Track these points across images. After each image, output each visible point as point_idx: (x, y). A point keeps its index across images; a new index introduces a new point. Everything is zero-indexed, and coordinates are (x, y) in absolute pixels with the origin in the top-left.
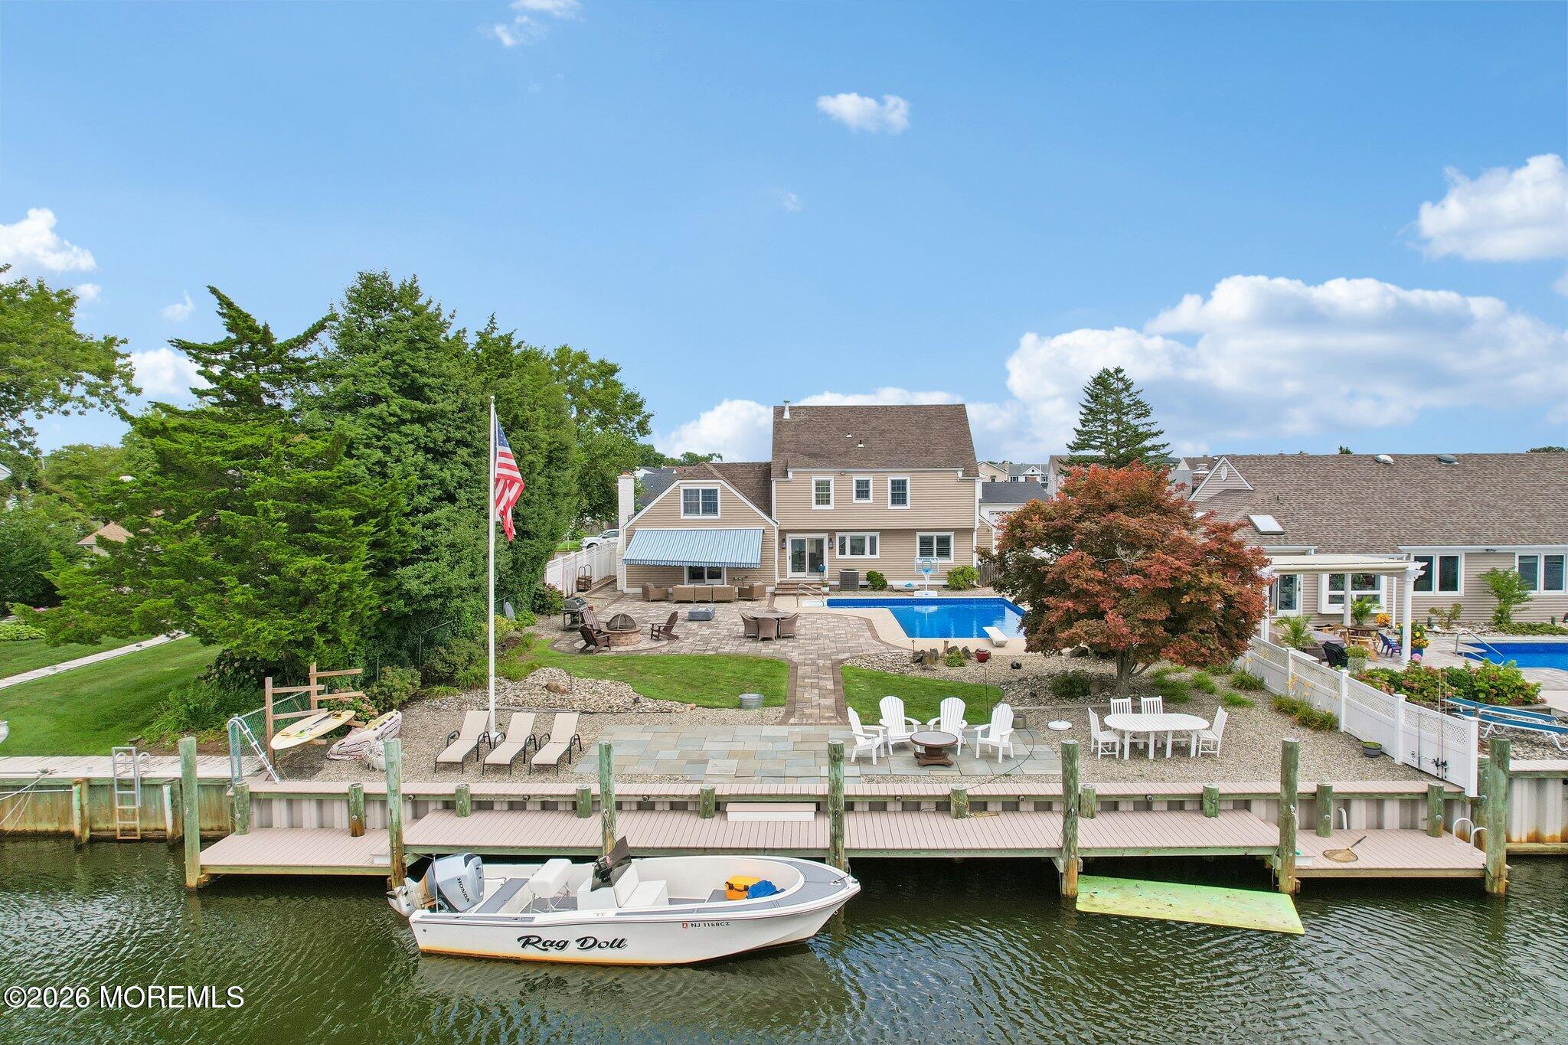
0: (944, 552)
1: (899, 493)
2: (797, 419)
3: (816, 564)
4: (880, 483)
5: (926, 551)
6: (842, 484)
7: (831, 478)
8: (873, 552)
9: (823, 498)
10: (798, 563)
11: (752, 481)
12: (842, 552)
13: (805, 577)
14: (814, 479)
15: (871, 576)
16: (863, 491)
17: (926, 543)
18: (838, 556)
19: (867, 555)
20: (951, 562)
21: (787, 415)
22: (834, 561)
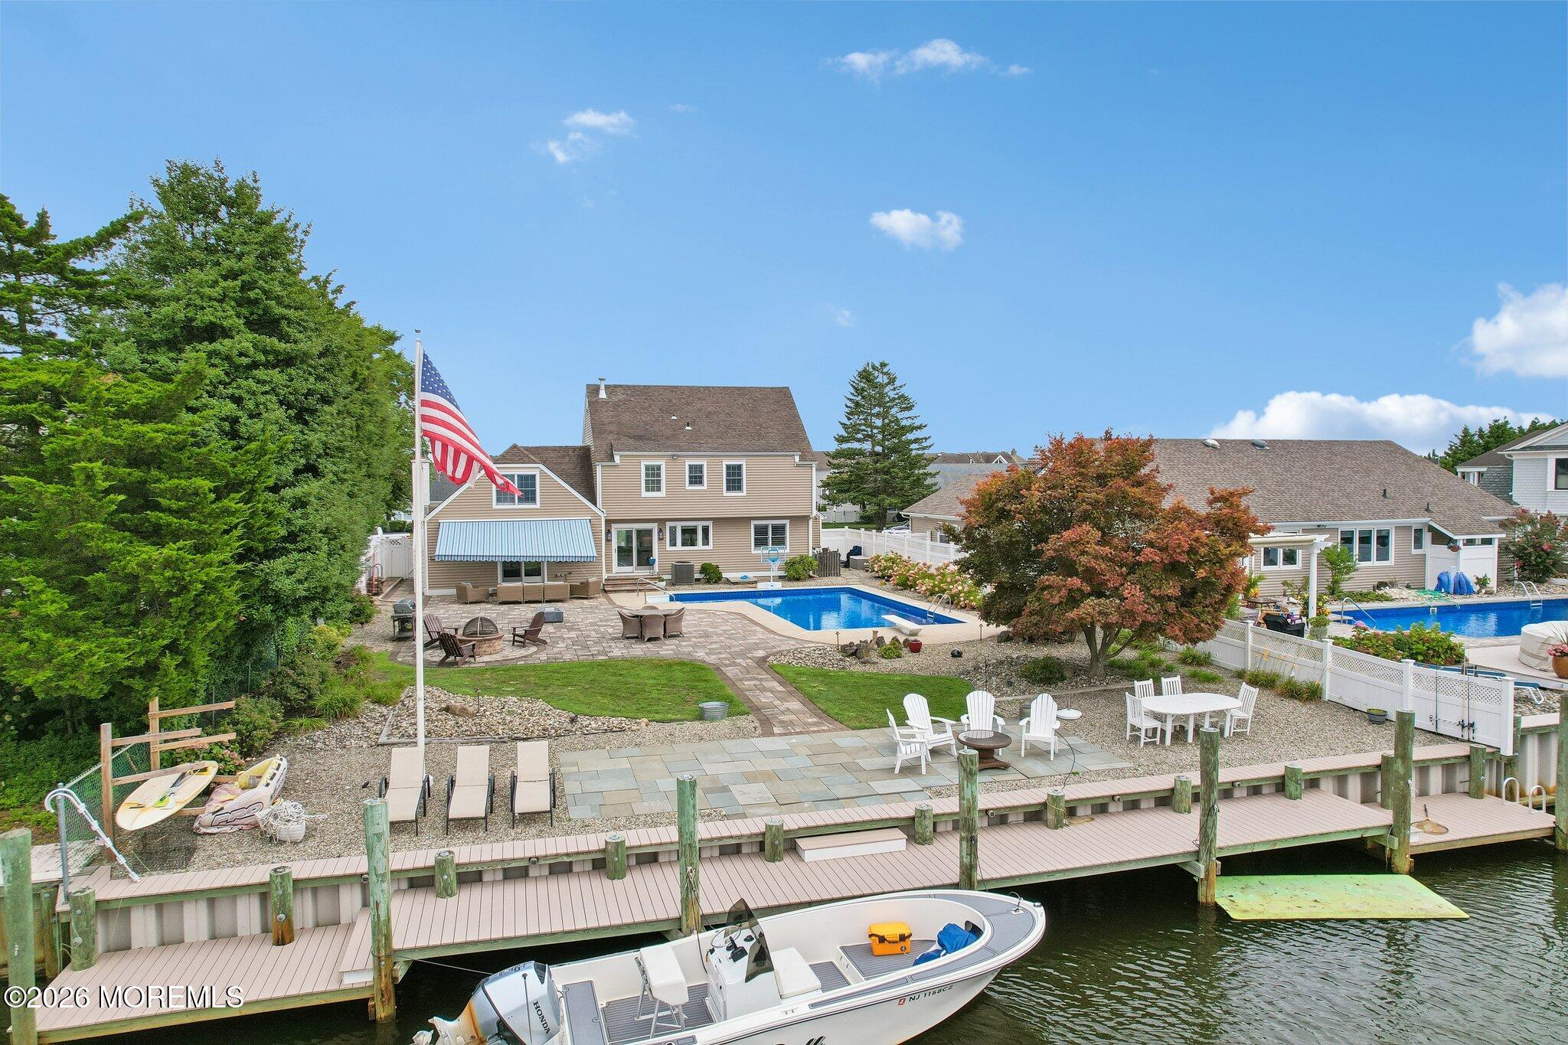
0: (779, 541)
1: (734, 479)
2: (615, 399)
3: (645, 558)
4: (715, 467)
5: (760, 542)
6: (673, 468)
7: (662, 463)
8: (706, 541)
9: (653, 484)
10: (624, 555)
11: (570, 464)
12: (673, 543)
13: (631, 571)
14: (644, 463)
15: (705, 569)
16: (696, 478)
17: (761, 532)
18: (669, 548)
19: (700, 546)
20: (787, 551)
21: (603, 395)
22: (666, 552)
